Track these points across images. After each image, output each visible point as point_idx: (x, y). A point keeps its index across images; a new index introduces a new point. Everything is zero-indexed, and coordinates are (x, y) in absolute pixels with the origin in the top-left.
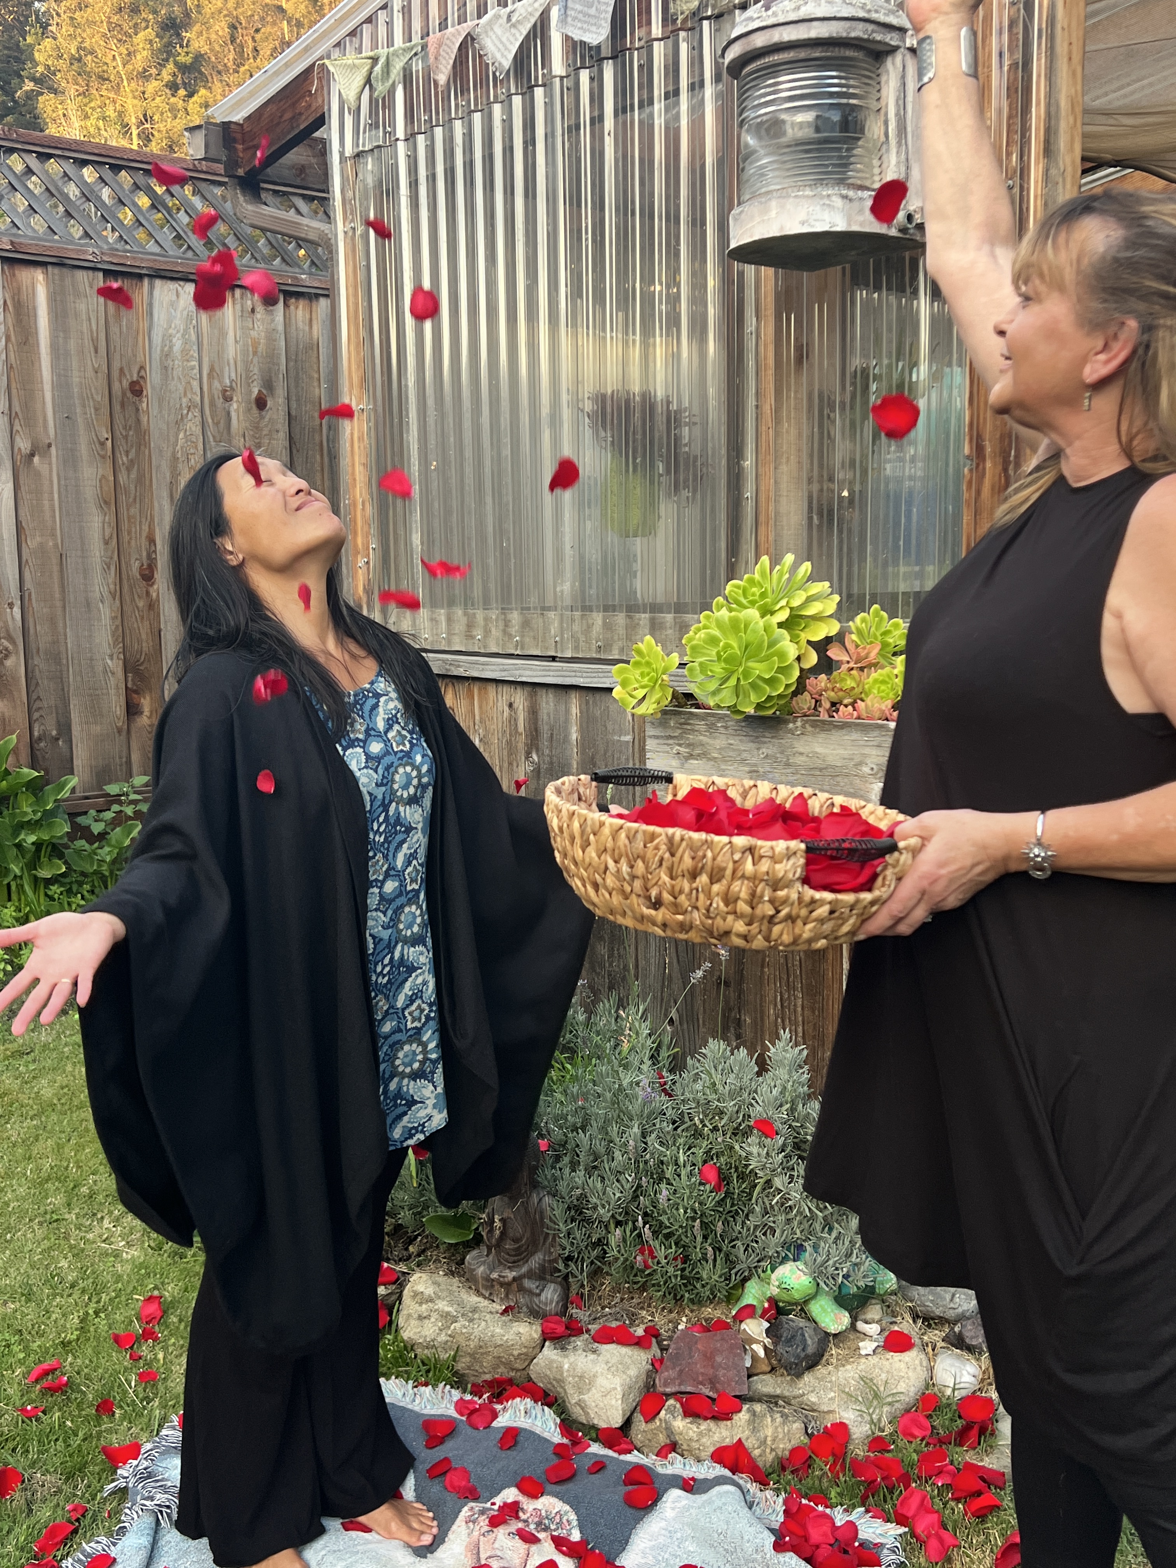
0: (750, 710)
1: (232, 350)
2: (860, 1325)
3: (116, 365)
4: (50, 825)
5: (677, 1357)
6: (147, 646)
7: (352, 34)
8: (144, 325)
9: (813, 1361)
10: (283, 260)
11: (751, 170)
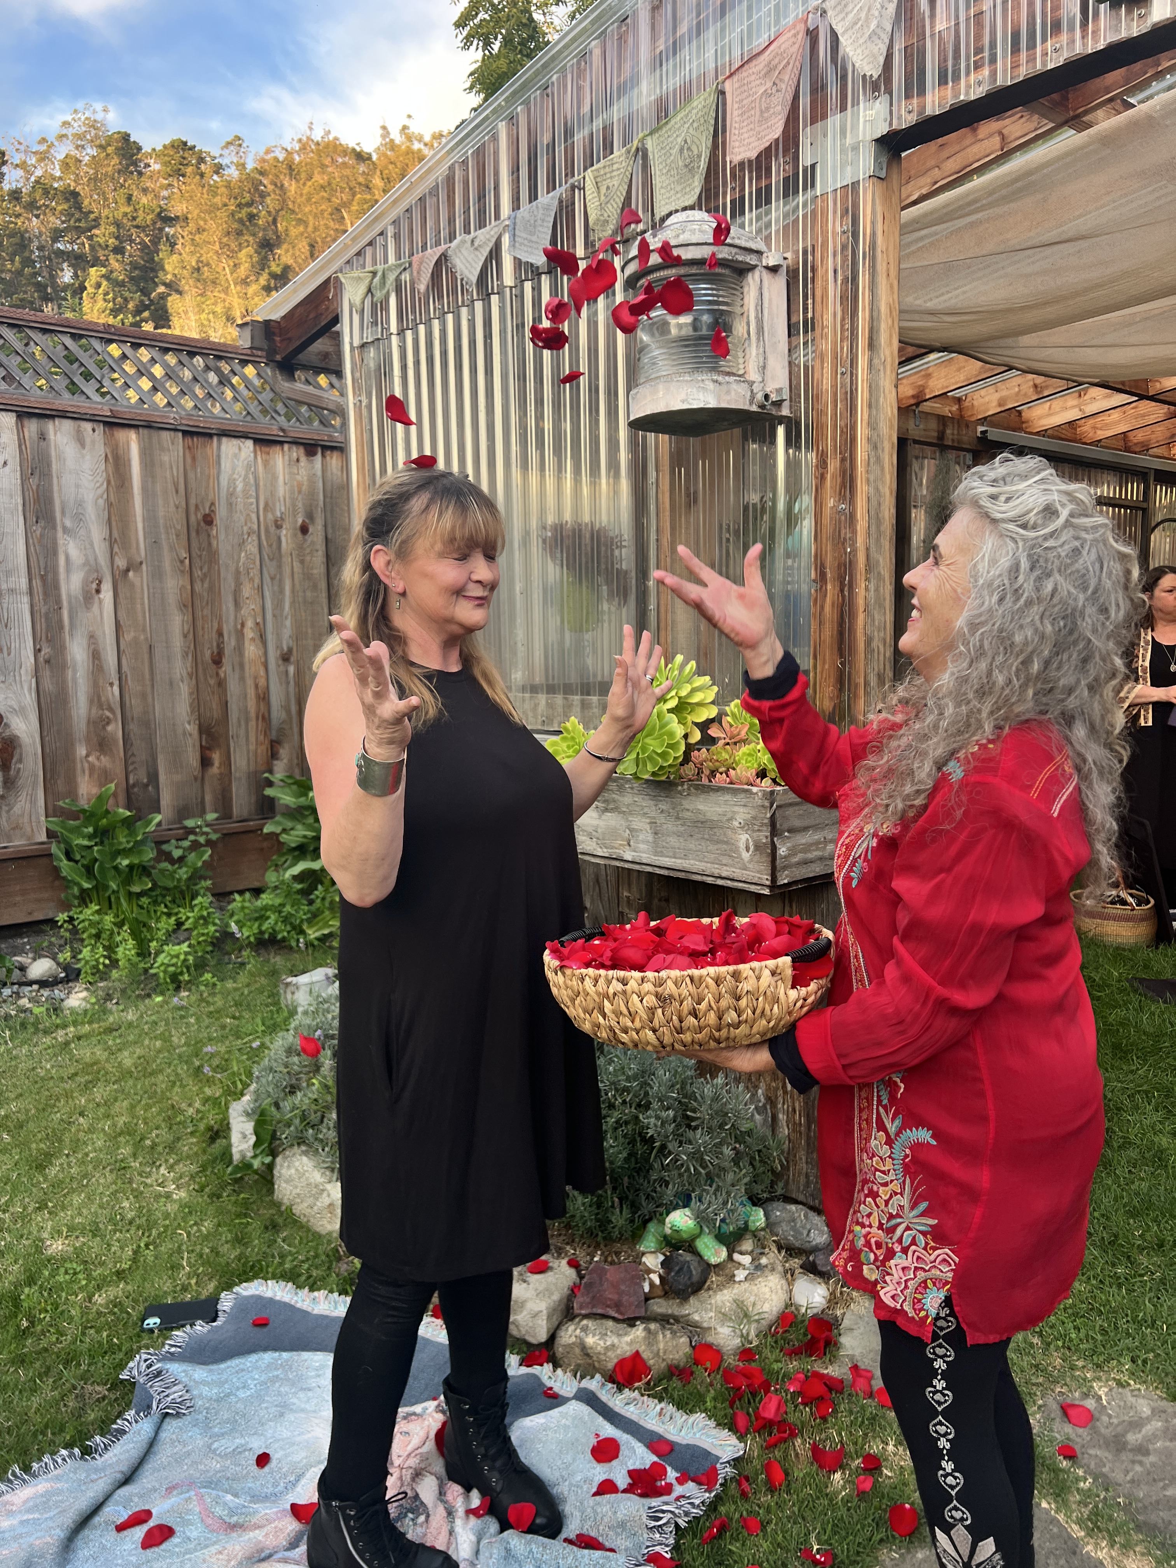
0: (646, 777)
1: (281, 491)
2: (736, 1256)
3: (193, 501)
4: (140, 852)
5: (590, 1285)
6: (216, 713)
7: (359, 254)
8: (213, 472)
9: (697, 1287)
10: (321, 422)
11: (645, 360)
